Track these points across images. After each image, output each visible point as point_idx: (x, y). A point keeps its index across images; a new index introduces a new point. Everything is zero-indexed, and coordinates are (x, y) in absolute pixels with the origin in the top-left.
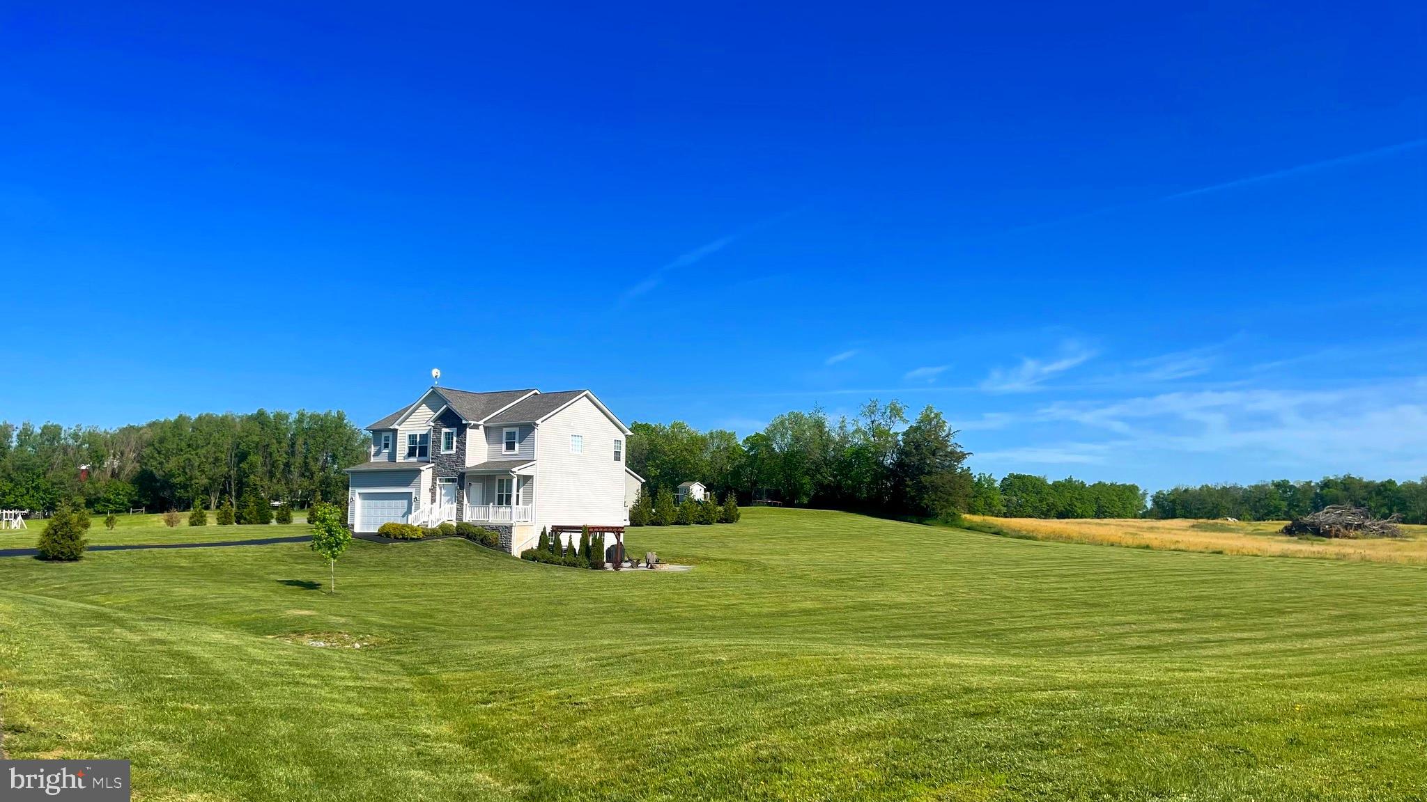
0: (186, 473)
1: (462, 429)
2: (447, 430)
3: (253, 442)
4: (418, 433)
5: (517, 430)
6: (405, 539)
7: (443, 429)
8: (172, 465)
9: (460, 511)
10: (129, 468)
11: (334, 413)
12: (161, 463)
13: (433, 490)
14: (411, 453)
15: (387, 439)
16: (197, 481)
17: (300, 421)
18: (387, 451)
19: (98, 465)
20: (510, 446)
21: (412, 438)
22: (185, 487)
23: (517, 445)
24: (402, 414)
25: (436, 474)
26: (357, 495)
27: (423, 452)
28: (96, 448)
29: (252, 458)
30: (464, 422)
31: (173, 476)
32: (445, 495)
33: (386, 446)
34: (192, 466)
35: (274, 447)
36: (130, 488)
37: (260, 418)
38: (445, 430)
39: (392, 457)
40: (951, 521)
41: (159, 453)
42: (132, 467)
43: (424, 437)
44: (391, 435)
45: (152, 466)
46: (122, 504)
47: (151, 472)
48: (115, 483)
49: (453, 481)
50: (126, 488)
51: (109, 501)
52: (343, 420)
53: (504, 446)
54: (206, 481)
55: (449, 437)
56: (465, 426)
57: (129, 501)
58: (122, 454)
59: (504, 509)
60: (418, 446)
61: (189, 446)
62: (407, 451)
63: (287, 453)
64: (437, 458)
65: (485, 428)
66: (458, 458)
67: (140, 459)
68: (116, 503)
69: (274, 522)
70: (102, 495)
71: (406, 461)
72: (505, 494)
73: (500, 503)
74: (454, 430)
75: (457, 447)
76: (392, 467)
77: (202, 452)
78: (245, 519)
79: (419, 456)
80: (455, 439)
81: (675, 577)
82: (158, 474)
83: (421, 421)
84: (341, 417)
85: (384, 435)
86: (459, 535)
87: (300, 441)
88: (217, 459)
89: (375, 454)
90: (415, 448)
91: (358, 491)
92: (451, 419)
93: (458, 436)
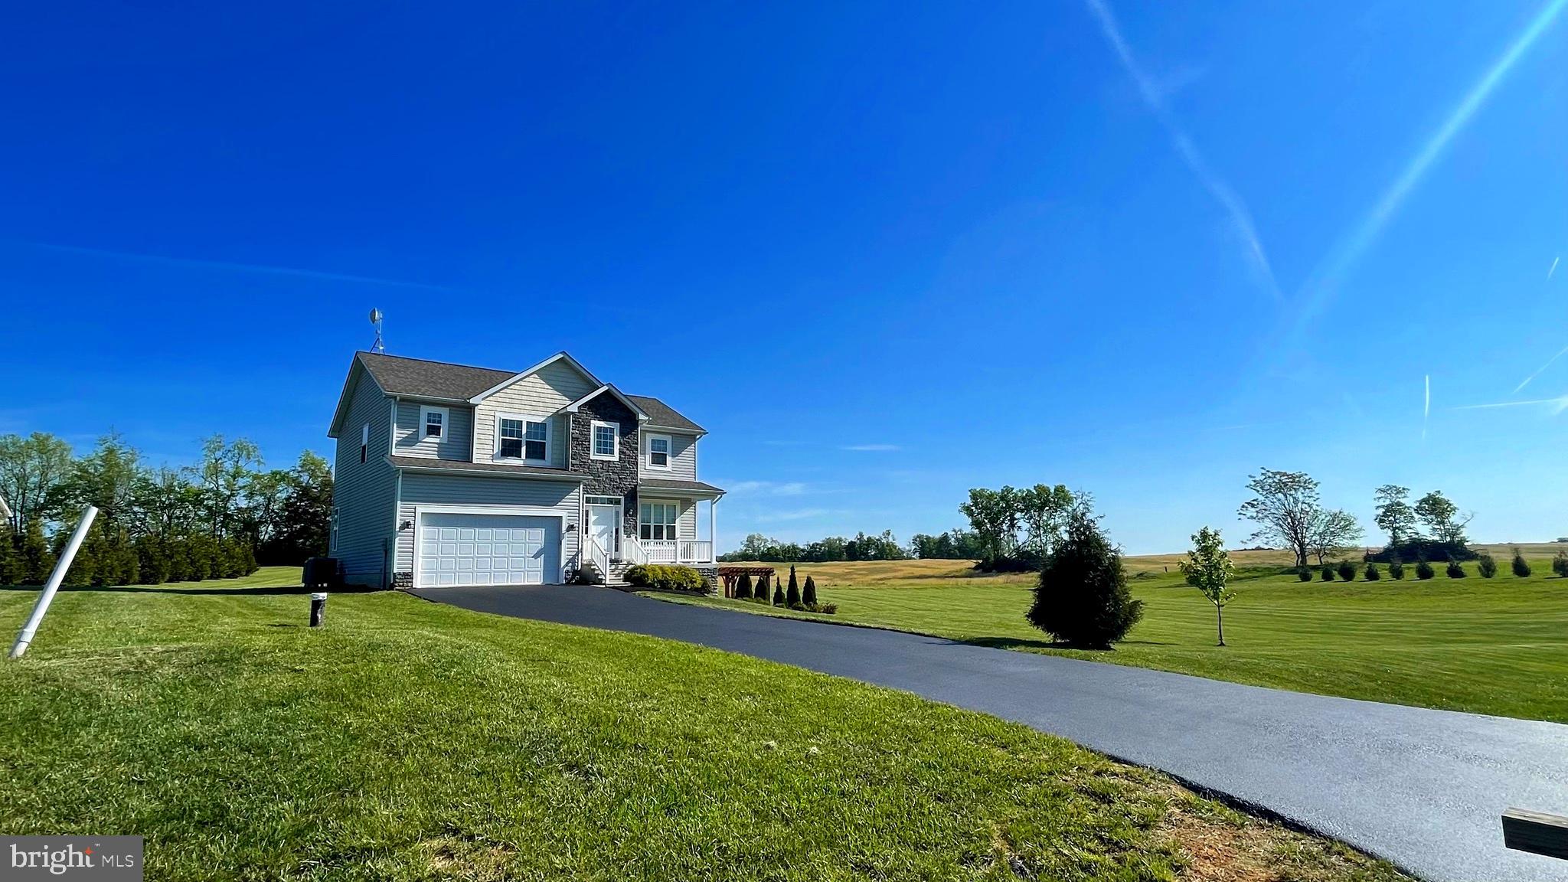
1: (628, 422)
2: (602, 424)
4: (525, 419)
5: (669, 439)
7: (592, 421)
14: (510, 449)
15: (435, 418)
18: (438, 440)
21: (510, 427)
23: (669, 458)
27: (540, 452)
32: (596, 523)
33: (433, 430)
38: (596, 423)
39: (458, 451)
43: (537, 428)
44: (445, 412)
55: (604, 436)
60: (524, 440)
62: (498, 446)
66: (623, 468)
71: (501, 462)
74: (616, 426)
75: (621, 452)
79: (527, 457)
80: (617, 439)
85: (425, 410)
89: (402, 443)
90: (519, 444)
91: (422, 508)
92: (610, 406)
93: (622, 434)
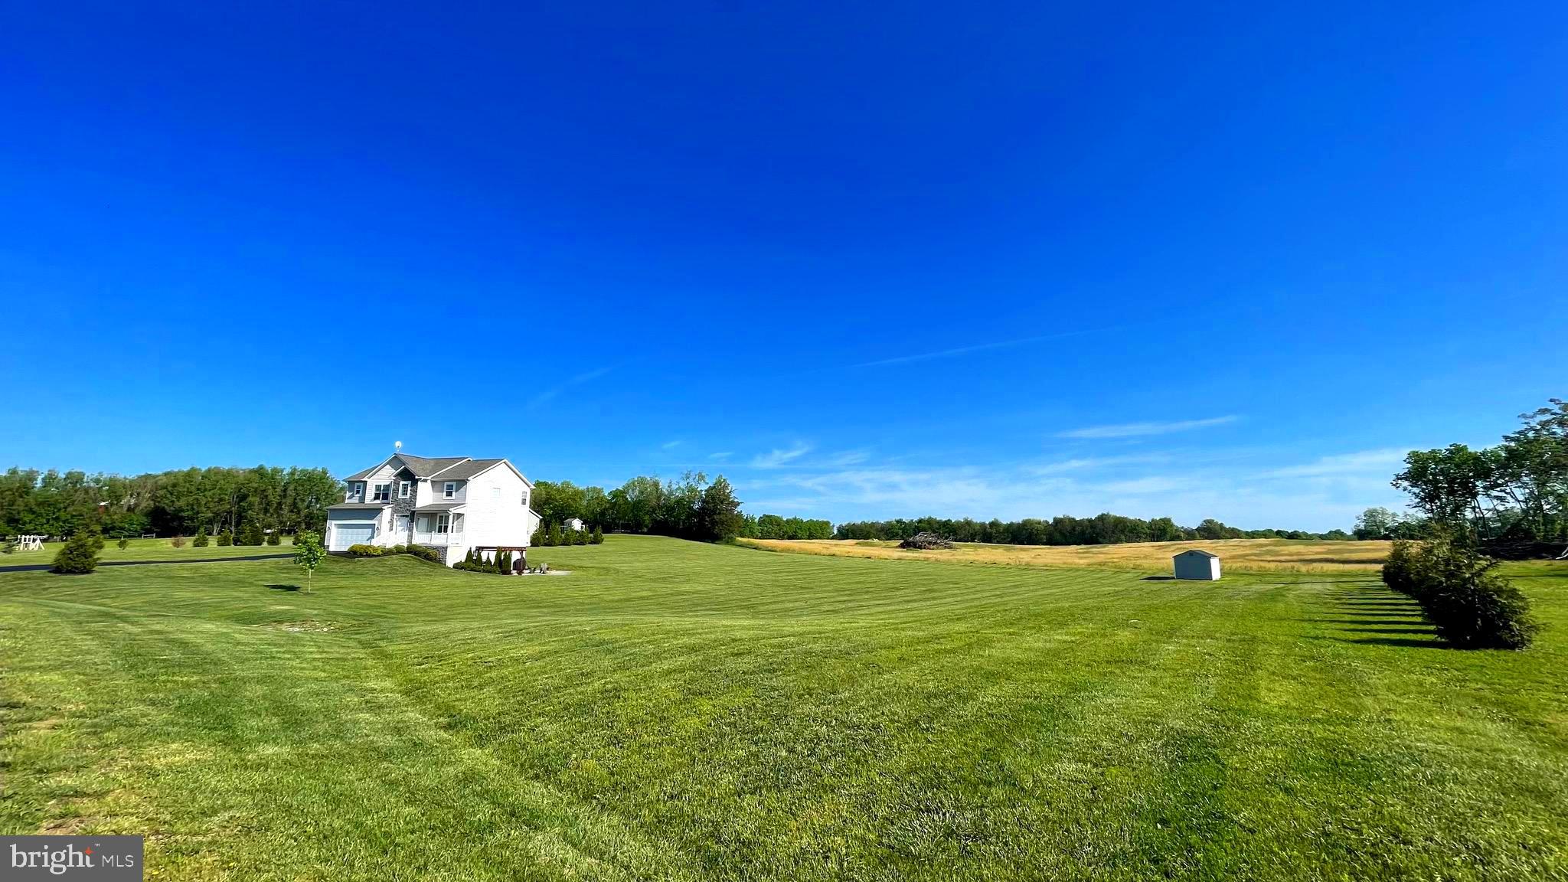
0: (194, 509)
1: (415, 482)
2: (404, 483)
3: (253, 488)
4: (382, 484)
5: (454, 484)
6: (369, 555)
8: (182, 503)
9: (411, 536)
10: (143, 505)
11: (320, 469)
12: (173, 502)
13: (392, 523)
14: (377, 497)
15: (359, 487)
16: (203, 515)
17: (292, 474)
18: (359, 496)
19: (115, 502)
20: (449, 494)
21: (378, 487)
22: (192, 519)
23: (454, 493)
24: (373, 471)
25: (394, 511)
26: (333, 525)
27: (386, 497)
28: (115, 490)
29: (250, 499)
30: (417, 477)
31: (183, 511)
32: (400, 526)
33: (358, 492)
34: (200, 504)
35: (270, 491)
36: (144, 520)
37: (260, 472)
38: (402, 483)
39: (362, 499)
40: (730, 542)
41: (171, 494)
42: (146, 504)
43: (387, 487)
44: (362, 485)
45: (165, 504)
46: (136, 531)
47: (164, 507)
48: (130, 516)
49: (407, 516)
50: (139, 519)
51: (123, 529)
52: (326, 474)
53: (445, 493)
54: (211, 515)
55: (405, 487)
56: (418, 480)
57: (142, 529)
58: (138, 494)
59: (443, 535)
60: (382, 492)
61: (198, 489)
62: (373, 496)
63: (280, 496)
64: (396, 501)
65: (432, 482)
66: (411, 501)
67: (154, 498)
68: (130, 530)
69: (265, 544)
70: (117, 524)
71: (372, 503)
72: (443, 525)
73: (440, 531)
74: (409, 483)
75: (411, 494)
76: (362, 506)
77: (208, 494)
78: (241, 542)
79: (383, 499)
80: (409, 488)
81: (558, 579)
82: (170, 509)
83: (386, 476)
84: (324, 472)
85: (357, 484)
86: (409, 552)
87: (292, 487)
88: (221, 500)
89: (349, 498)
90: (380, 494)
91: (334, 522)
92: (407, 475)
93: (412, 486)
